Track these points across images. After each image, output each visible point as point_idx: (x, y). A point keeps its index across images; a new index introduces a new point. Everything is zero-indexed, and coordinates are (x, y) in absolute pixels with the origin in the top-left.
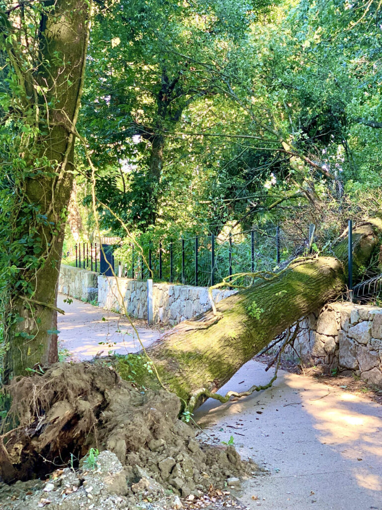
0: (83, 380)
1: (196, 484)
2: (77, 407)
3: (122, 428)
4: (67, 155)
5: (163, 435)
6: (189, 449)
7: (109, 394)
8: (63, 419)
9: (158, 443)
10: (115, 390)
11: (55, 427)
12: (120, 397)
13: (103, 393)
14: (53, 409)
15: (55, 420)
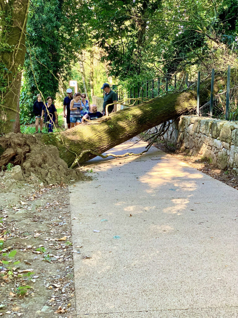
0: (20, 140)
1: (57, 181)
2: (16, 151)
3: (31, 159)
4: (20, 41)
5: (48, 162)
6: (59, 169)
7: (31, 146)
8: (10, 155)
9: (45, 165)
10: (34, 145)
11: (6, 158)
12: (36, 148)
13: (29, 146)
14: (6, 151)
15: (6, 155)
